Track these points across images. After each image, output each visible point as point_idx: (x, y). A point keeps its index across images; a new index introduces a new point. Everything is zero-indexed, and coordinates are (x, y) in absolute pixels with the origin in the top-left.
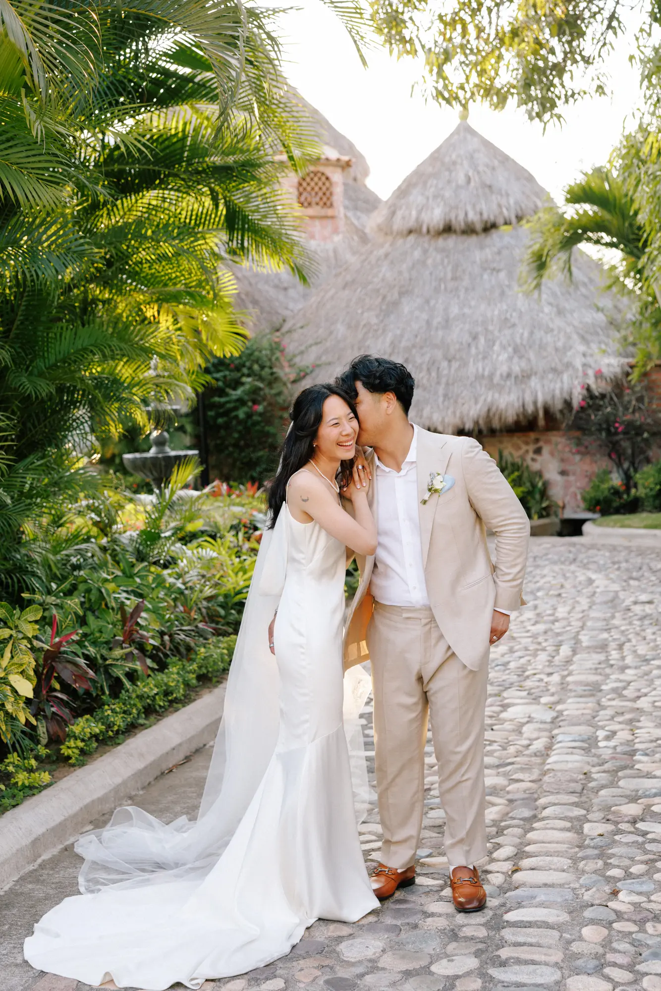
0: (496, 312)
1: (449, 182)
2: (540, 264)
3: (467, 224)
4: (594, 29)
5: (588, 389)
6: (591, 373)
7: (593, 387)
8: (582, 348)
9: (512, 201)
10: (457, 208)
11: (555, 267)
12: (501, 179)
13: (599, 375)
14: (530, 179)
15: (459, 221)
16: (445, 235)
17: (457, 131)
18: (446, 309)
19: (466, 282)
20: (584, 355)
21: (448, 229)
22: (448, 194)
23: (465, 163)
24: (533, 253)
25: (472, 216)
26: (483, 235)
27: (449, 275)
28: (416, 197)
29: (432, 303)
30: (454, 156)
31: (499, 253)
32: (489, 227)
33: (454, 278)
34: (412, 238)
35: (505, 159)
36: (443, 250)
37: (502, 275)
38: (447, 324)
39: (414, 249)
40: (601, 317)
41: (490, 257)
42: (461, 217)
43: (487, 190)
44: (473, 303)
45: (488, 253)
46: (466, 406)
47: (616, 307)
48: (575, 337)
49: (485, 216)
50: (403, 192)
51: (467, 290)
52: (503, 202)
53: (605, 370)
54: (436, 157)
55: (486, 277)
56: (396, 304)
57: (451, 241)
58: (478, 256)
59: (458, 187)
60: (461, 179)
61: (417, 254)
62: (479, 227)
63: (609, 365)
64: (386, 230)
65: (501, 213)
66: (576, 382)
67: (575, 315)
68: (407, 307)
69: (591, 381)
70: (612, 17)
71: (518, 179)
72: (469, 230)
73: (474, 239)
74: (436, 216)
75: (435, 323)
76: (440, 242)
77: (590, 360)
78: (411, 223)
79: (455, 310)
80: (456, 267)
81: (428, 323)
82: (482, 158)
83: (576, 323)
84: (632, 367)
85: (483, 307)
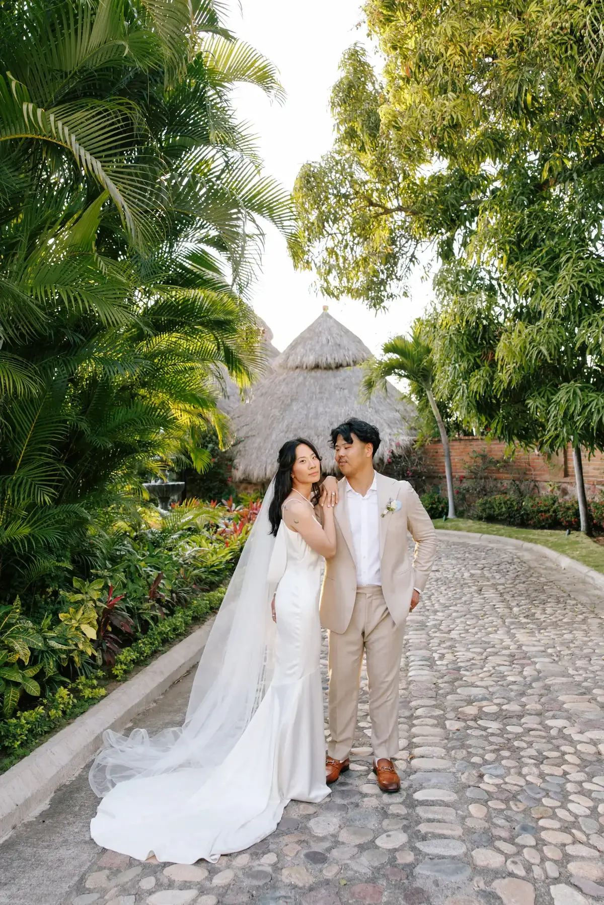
0: (343, 411)
1: (318, 342)
2: (370, 385)
3: (327, 364)
4: (403, 261)
5: (392, 453)
6: (393, 444)
7: (395, 451)
8: (388, 431)
9: (351, 353)
10: (321, 355)
11: (378, 386)
12: (345, 341)
13: (398, 445)
14: (360, 342)
15: (323, 363)
16: (316, 370)
17: (322, 316)
18: (316, 409)
19: (327, 395)
20: (390, 434)
21: (317, 367)
22: (317, 348)
23: (326, 332)
24: (366, 380)
25: (330, 360)
26: (335, 371)
27: (318, 391)
28: (300, 350)
29: (309, 405)
30: (320, 329)
31: (344, 380)
32: (339, 366)
33: (320, 393)
34: (298, 370)
35: (347, 332)
36: (314, 378)
37: (346, 391)
38: (317, 416)
39: (299, 377)
40: (398, 415)
41: (339, 382)
42: (324, 360)
43: (338, 347)
44: (331, 406)
45: (339, 380)
46: (327, 460)
47: (405, 410)
48: (385, 425)
49: (337, 361)
50: (293, 346)
51: (327, 399)
52: (346, 353)
53: (401, 443)
54: (311, 329)
55: (337, 392)
56: (289, 405)
57: (319, 373)
58: (333, 381)
59: (322, 345)
60: (324, 341)
61: (301, 379)
62: (333, 366)
63: (403, 440)
64: (284, 366)
65: (345, 359)
66: (386, 449)
67: (385, 413)
68: (295, 407)
69: (394, 448)
70: (413, 256)
71: (354, 342)
72: (328, 368)
73: (330, 372)
74: (311, 360)
75: (310, 415)
76: (313, 373)
77: (394, 438)
78: (298, 363)
79: (321, 409)
80: (321, 387)
81: (307, 415)
82: (335, 330)
83: (385, 418)
84: (415, 441)
85: (336, 407)
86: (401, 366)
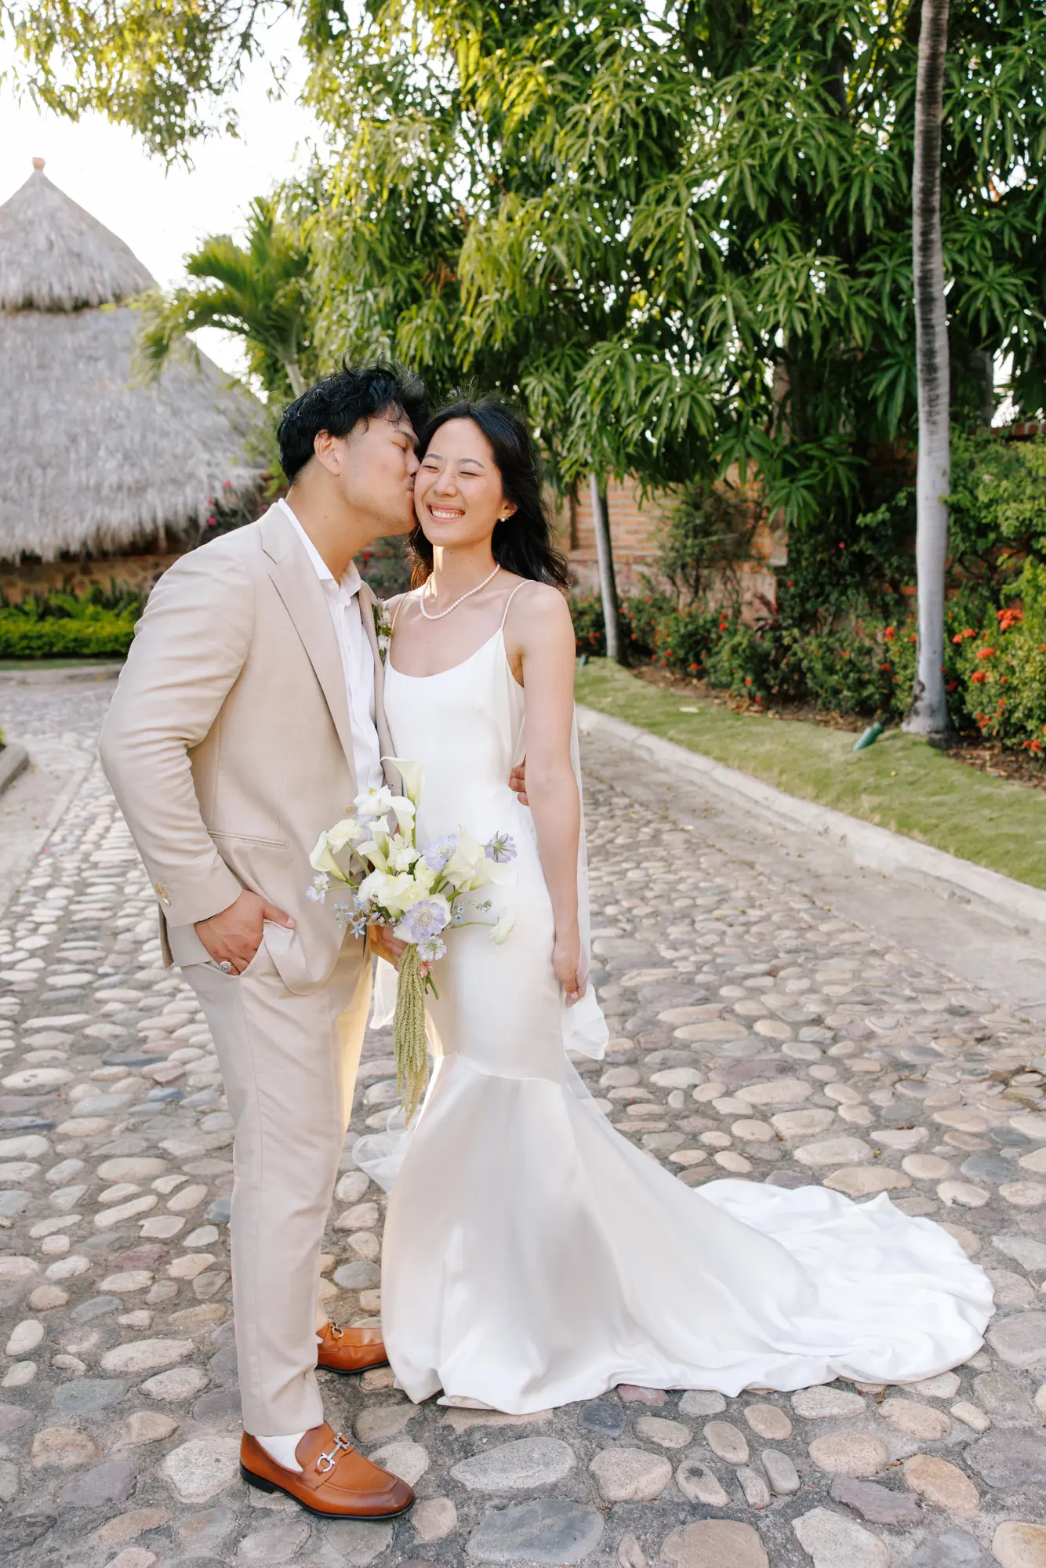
0: (98, 410)
1: (26, 245)
2: (159, 349)
3: (52, 299)
4: (224, 47)
5: (217, 504)
6: (218, 485)
7: (223, 502)
8: (206, 456)
9: (106, 275)
10: (38, 278)
12: (91, 247)
13: (228, 488)
14: (126, 251)
15: (42, 296)
16: (26, 313)
17: (31, 182)
18: (34, 405)
19: (57, 371)
20: (209, 464)
21: (29, 305)
22: (26, 260)
23: (45, 223)
24: (148, 337)
25: (58, 290)
26: (73, 316)
27: (35, 362)
29: (16, 395)
30: (30, 213)
31: (95, 338)
32: (81, 306)
33: (41, 367)
35: (95, 224)
36: (23, 331)
37: (101, 365)
38: (36, 421)
40: (223, 421)
41: (84, 343)
42: (45, 290)
43: (75, 260)
44: (68, 397)
45: (82, 337)
46: (70, 523)
47: (238, 410)
48: (196, 442)
49: (75, 292)
51: (58, 381)
52: (96, 275)
53: (235, 483)
54: (7, 213)
55: (81, 366)
57: (34, 320)
58: (69, 340)
59: (38, 253)
60: (42, 244)
62: (68, 304)
63: (239, 477)
65: (95, 289)
66: (202, 496)
67: (194, 416)
69: (219, 495)
70: (246, 37)
71: (112, 249)
72: (55, 308)
73: (61, 320)
74: (12, 287)
75: (21, 421)
76: (20, 320)
77: (216, 471)
79: (45, 406)
80: (42, 354)
81: (13, 420)
82: (65, 220)
83: (195, 426)
84: (266, 479)
85: (81, 402)
86: (230, 308)
